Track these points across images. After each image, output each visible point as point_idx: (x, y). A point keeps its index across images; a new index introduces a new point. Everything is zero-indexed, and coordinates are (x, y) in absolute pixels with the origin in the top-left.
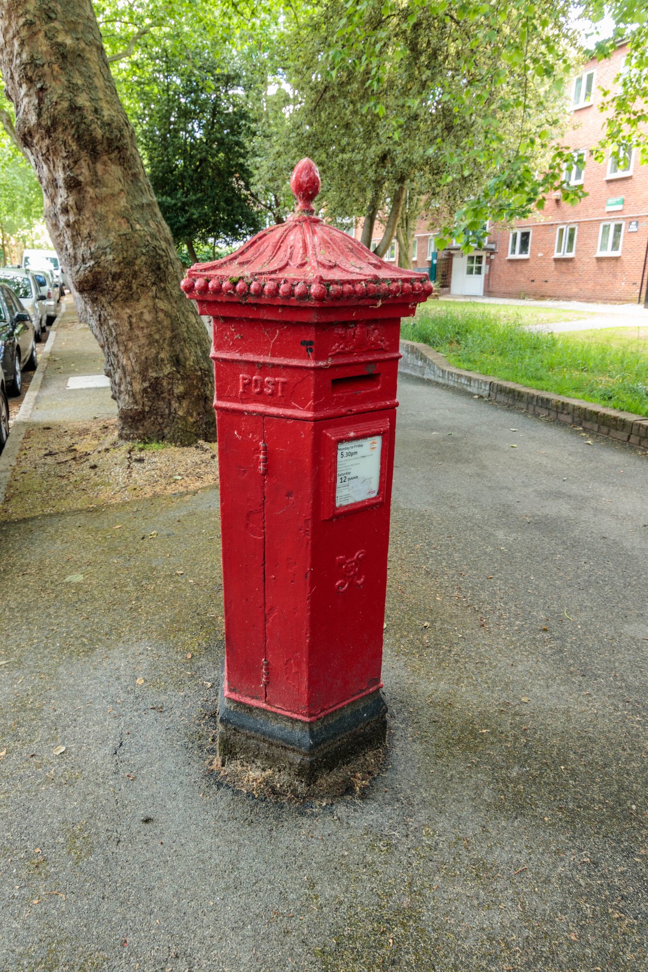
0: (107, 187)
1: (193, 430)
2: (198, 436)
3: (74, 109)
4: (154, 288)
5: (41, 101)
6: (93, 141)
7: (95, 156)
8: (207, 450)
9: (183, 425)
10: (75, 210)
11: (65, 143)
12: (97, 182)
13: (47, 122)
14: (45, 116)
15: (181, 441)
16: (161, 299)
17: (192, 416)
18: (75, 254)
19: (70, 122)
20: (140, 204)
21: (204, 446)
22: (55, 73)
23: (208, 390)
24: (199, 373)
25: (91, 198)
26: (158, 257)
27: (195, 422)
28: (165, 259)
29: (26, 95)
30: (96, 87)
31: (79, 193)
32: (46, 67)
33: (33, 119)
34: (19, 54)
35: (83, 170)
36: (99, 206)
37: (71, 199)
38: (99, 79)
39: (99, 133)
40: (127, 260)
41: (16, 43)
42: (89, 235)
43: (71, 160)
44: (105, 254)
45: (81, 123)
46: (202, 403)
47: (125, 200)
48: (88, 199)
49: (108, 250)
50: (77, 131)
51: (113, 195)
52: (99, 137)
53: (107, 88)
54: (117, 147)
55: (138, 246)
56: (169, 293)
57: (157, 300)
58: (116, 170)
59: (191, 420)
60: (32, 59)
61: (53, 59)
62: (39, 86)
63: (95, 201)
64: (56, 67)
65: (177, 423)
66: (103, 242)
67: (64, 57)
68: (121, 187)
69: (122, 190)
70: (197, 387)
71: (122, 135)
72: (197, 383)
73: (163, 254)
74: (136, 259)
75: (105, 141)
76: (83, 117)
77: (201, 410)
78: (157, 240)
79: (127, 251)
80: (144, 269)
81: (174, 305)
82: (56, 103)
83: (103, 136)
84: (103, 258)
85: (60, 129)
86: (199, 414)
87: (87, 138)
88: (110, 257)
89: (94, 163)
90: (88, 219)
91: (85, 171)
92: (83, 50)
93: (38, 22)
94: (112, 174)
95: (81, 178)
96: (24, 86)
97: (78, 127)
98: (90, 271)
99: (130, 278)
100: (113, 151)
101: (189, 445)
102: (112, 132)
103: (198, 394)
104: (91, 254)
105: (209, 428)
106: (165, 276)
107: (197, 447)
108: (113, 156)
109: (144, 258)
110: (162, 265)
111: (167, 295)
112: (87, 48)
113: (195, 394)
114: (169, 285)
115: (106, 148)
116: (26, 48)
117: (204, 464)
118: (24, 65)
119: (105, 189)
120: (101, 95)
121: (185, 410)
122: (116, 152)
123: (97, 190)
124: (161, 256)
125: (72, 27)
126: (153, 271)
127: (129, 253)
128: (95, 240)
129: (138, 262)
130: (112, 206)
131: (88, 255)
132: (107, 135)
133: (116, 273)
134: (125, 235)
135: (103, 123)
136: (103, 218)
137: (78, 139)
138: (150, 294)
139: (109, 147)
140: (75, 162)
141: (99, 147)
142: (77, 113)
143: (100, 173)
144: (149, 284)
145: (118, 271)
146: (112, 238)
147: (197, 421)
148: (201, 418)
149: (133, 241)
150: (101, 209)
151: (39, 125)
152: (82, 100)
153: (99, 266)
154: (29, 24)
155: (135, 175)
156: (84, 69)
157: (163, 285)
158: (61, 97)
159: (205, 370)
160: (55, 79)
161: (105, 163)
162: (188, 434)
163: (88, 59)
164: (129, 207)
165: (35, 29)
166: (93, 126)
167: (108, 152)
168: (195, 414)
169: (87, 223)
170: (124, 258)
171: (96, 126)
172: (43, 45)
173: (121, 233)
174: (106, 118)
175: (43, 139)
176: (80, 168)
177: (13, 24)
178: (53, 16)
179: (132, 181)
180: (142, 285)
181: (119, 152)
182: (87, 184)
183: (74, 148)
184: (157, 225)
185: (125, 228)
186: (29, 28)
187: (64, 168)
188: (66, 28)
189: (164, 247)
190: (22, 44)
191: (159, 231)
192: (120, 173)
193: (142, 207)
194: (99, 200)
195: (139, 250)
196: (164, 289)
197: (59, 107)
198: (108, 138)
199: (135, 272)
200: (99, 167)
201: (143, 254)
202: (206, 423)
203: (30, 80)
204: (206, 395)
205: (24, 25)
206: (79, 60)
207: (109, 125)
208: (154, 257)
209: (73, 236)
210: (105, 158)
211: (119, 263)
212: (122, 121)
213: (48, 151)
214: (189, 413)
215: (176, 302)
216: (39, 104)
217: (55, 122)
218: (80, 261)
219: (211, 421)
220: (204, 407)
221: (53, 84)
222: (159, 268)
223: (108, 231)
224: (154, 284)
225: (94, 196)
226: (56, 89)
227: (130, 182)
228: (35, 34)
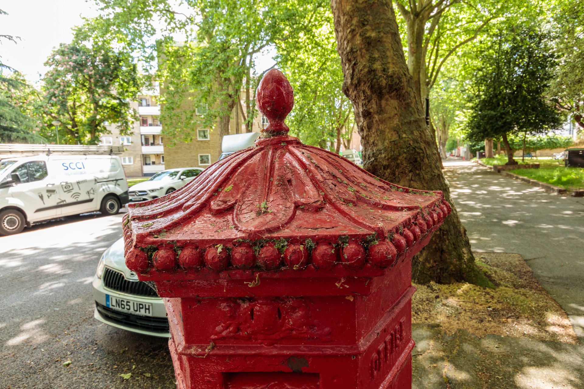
0: (387, 113)
1: (429, 273)
2: (432, 278)
3: (371, 71)
4: (410, 174)
5: (354, 70)
6: (380, 88)
7: (380, 96)
8: (435, 290)
9: (421, 268)
10: (367, 129)
11: (364, 92)
12: (381, 111)
13: (356, 81)
14: (355, 79)
15: (418, 280)
16: (415, 181)
17: (429, 263)
18: (365, 154)
19: (368, 79)
20: (408, 121)
21: (434, 287)
22: (363, 54)
23: (445, 245)
24: (438, 233)
25: (376, 121)
26: (416, 154)
27: (431, 267)
28: (422, 155)
29: (348, 69)
30: (387, 57)
31: (370, 118)
32: (358, 52)
33: (349, 81)
34: (346, 48)
35: (373, 106)
36: (381, 125)
37: (365, 123)
38: (390, 52)
39: (384, 82)
40: (393, 157)
41: (345, 43)
42: (373, 143)
43: (367, 101)
44: (381, 153)
45: (374, 78)
46: (438, 254)
47: (397, 120)
48: (375, 122)
49: (383, 151)
50: (371, 84)
51: (390, 118)
52: (384, 85)
53: (395, 55)
54: (396, 89)
55: (401, 148)
56: (422, 177)
57: (412, 182)
58: (394, 103)
59: (428, 265)
60: (352, 49)
61: (363, 46)
62: (353, 63)
63: (379, 123)
64: (364, 51)
65: (418, 266)
66: (380, 147)
67: (369, 44)
68: (396, 112)
69: (396, 114)
70: (435, 242)
71: (401, 82)
72: (435, 239)
73: (421, 151)
74: (399, 156)
75: (387, 87)
76: (375, 75)
77: (438, 259)
78: (417, 143)
79: (394, 152)
80: (404, 162)
81: (425, 185)
82: (361, 70)
83: (386, 84)
84: (379, 156)
85: (362, 84)
86: (435, 262)
87: (376, 86)
88: (383, 156)
89: (380, 100)
90: (374, 133)
91: (374, 106)
92: (382, 37)
93: (357, 29)
94: (391, 105)
95: (371, 110)
96: (347, 64)
97: (372, 81)
98: (371, 165)
99: (394, 168)
100: (392, 92)
101: (423, 284)
102: (393, 81)
103: (435, 248)
104: (373, 154)
105: (443, 273)
106: (420, 166)
107: (428, 286)
108: (393, 94)
109: (405, 155)
110: (419, 159)
111: (420, 178)
112: (385, 36)
113: (434, 247)
114: (423, 172)
115: (388, 91)
116: (350, 44)
117: (427, 302)
118: (348, 53)
119: (385, 115)
120: (390, 60)
121: (425, 258)
122: (395, 92)
123: (380, 116)
124: (419, 153)
125: (376, 27)
126: (411, 163)
127: (395, 152)
128: (377, 145)
129: (400, 158)
130: (388, 124)
131: (371, 155)
132: (390, 83)
133: (386, 165)
134: (394, 141)
135: (388, 76)
136: (383, 132)
137: (371, 88)
138: (408, 178)
139: (390, 90)
140: (369, 102)
141: (384, 91)
142: (373, 73)
143: (383, 106)
144: (407, 171)
145: (387, 164)
146: (386, 144)
147: (433, 267)
148: (436, 265)
149: (399, 144)
150: (381, 127)
151: (352, 84)
152: (377, 66)
153: (376, 161)
154: (353, 31)
155: (408, 105)
156: (381, 48)
157: (417, 172)
158: (364, 66)
159: (444, 231)
160: (362, 57)
161: (387, 100)
162: (424, 275)
163: (385, 42)
164: (400, 124)
165: (355, 33)
166: (380, 79)
167: (389, 93)
168: (432, 261)
169: (373, 136)
170: (391, 156)
171: (383, 79)
172: (358, 40)
173: (392, 140)
174: (390, 73)
175: (353, 91)
176: (372, 105)
177: (345, 34)
178: (366, 23)
179: (405, 108)
180: (402, 172)
181: (397, 92)
182: (374, 113)
183: (369, 93)
184: (420, 134)
185: (395, 137)
186: (352, 33)
187: (363, 106)
188: (373, 28)
189: (423, 147)
190: (348, 43)
191: (421, 137)
192: (397, 103)
193: (410, 123)
194: (382, 121)
195: (402, 150)
196: (419, 175)
197: (362, 72)
198: (389, 85)
199: (398, 164)
200: (383, 102)
201: (405, 153)
202: (441, 269)
203: (349, 61)
204: (442, 248)
205: (349, 32)
206: (379, 43)
207: (392, 77)
208: (412, 154)
209: (365, 144)
210: (387, 96)
211: (388, 159)
212: (402, 73)
213: (356, 97)
214: (427, 260)
215: (427, 183)
216: (353, 72)
217: (359, 81)
218: (367, 158)
219: (445, 268)
220: (441, 257)
221: (361, 60)
222: (416, 161)
223: (384, 140)
224: (410, 171)
225: (378, 120)
226: (363, 63)
227: (403, 109)
228: (355, 35)
